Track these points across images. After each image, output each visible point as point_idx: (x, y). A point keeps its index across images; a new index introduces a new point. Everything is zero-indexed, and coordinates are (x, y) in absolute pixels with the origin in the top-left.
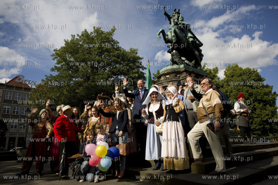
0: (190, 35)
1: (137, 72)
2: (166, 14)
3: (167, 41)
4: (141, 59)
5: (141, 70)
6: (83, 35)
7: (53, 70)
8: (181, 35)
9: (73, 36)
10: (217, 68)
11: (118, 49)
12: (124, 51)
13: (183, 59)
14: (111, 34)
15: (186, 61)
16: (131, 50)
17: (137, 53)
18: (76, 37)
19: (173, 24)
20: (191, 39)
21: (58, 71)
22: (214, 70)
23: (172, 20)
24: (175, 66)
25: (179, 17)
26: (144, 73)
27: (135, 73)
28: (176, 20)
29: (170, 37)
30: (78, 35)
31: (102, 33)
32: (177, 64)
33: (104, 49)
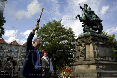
0: (94, 16)
2: (81, 7)
4: (74, 32)
6: (48, 24)
8: (89, 16)
10: (114, 35)
12: (66, 29)
13: (91, 29)
14: (60, 22)
16: (69, 28)
17: (72, 30)
18: (45, 25)
20: (95, 18)
22: (112, 36)
23: (84, 10)
24: (86, 33)
28: (85, 9)
29: (83, 18)
31: (56, 22)
32: (87, 32)
33: (57, 29)
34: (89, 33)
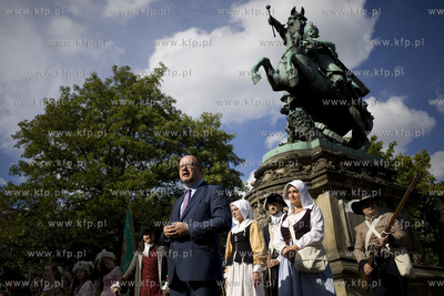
1: (221, 171)
3: (277, 85)
4: (230, 137)
5: (231, 165)
6: (87, 86)
7: (15, 171)
8: (311, 69)
9: (65, 90)
10: (425, 154)
11: (173, 115)
12: (188, 120)
13: (319, 125)
14: (154, 80)
15: (326, 132)
16: (205, 116)
17: (218, 125)
18: (72, 91)
19: (290, 43)
20: (337, 78)
21: (28, 173)
22: (419, 158)
23: (288, 35)
24: (299, 145)
25: (303, 26)
26: (238, 174)
27: (216, 173)
28: (296, 35)
30: (77, 88)
31: (134, 78)
32: (303, 139)
33: (139, 116)
34: (315, 143)
